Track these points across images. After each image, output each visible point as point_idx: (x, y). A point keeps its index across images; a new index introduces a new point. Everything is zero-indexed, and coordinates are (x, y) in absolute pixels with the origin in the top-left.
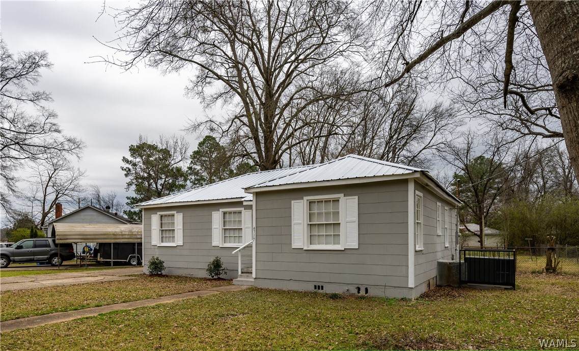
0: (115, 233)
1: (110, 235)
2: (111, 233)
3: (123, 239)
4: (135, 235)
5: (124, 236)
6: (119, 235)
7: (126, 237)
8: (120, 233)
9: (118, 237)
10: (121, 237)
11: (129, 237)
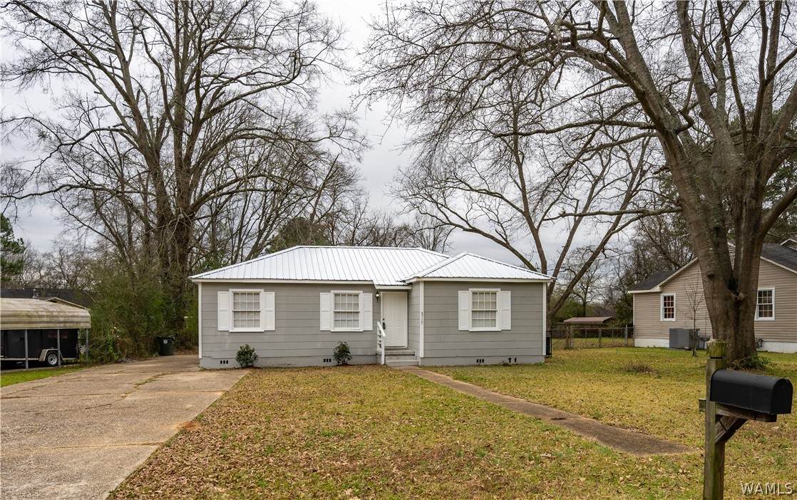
0: (29, 314)
1: (23, 316)
2: (24, 313)
3: (40, 322)
4: (56, 316)
5: (42, 319)
6: (36, 316)
7: (45, 319)
8: (36, 314)
9: (34, 319)
10: (37, 319)
11: (48, 319)
